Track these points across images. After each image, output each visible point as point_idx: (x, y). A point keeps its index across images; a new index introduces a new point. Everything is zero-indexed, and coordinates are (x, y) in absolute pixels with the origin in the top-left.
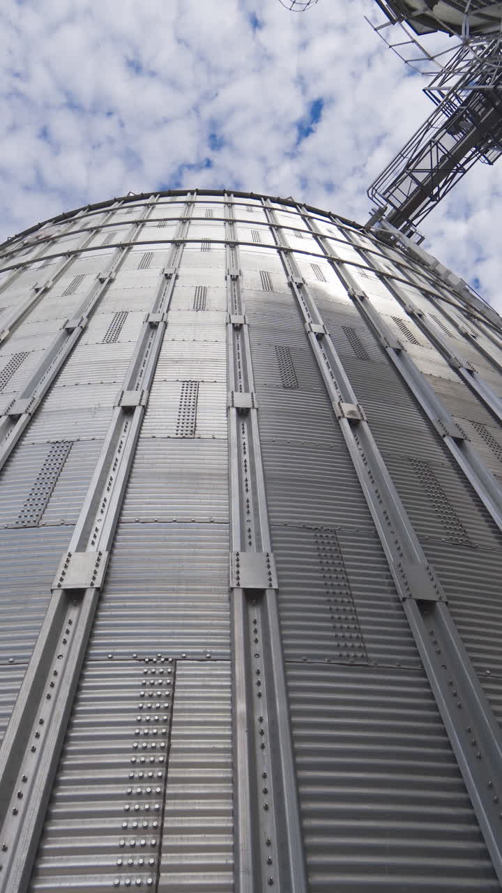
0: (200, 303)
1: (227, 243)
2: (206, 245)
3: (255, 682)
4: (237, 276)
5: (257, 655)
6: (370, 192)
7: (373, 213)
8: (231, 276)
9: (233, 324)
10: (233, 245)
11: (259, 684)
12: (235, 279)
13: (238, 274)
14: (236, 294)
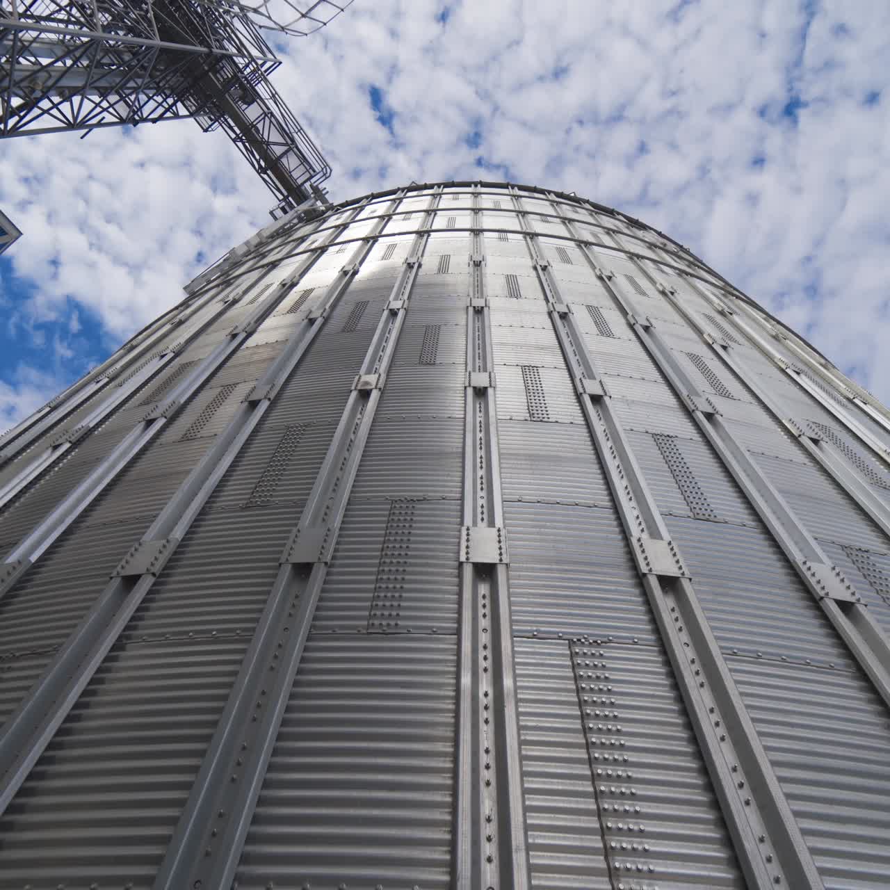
0: (513, 289)
1: (472, 230)
2: (503, 235)
3: (490, 661)
4: (480, 262)
5: (485, 630)
6: (329, 170)
7: (324, 192)
8: (474, 261)
9: (474, 307)
10: (476, 232)
11: (485, 658)
12: (477, 264)
13: (481, 259)
14: (479, 278)
